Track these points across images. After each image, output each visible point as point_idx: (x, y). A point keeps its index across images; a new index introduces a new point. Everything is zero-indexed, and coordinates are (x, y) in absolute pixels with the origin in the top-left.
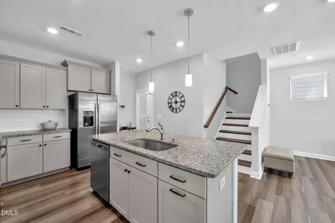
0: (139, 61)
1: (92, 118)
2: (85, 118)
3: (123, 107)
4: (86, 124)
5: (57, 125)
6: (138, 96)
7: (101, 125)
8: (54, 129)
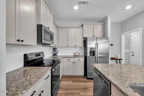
0: (128, 7)
1: (94, 51)
2: (90, 51)
3: (112, 45)
4: (91, 55)
5: (79, 54)
6: (123, 37)
7: (99, 55)
8: (78, 56)
